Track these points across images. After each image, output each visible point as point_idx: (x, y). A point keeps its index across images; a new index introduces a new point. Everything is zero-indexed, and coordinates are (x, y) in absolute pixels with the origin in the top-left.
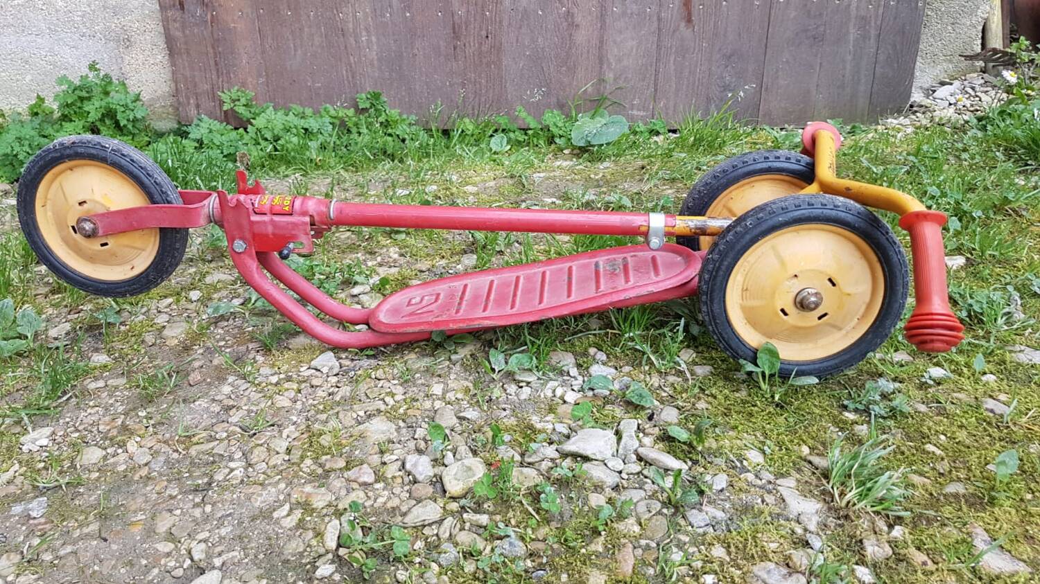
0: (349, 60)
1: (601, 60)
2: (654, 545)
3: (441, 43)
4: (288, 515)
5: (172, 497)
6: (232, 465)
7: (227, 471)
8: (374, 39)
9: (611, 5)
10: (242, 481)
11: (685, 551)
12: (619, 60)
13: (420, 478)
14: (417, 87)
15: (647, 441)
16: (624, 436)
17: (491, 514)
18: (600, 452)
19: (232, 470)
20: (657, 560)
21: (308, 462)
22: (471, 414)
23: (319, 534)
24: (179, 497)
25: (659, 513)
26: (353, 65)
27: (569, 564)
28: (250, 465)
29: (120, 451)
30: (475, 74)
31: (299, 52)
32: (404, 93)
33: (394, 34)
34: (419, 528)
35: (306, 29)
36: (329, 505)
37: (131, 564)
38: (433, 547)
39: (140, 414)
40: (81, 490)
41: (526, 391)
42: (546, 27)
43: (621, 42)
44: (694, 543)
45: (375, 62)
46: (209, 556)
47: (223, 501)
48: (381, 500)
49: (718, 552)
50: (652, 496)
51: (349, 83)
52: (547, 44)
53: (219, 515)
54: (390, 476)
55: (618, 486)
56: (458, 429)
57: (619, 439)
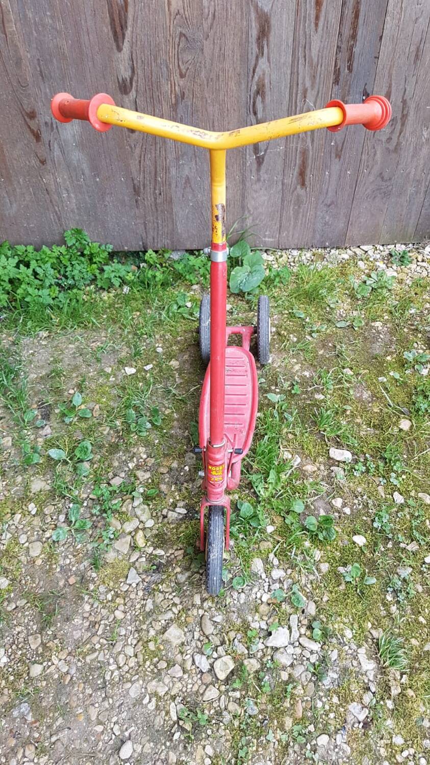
0: (55, 209)
1: (243, 208)
2: (310, 699)
3: (126, 197)
4: (150, 702)
5: (91, 695)
6: (111, 668)
7: (110, 673)
8: (72, 195)
9: (249, 174)
10: (120, 679)
11: (322, 702)
12: (256, 208)
13: (204, 671)
14: (110, 225)
15: (303, 630)
16: (293, 630)
17: (241, 690)
18: (283, 643)
19: (112, 673)
20: (311, 709)
21: (148, 663)
22: (219, 619)
23: (168, 713)
24: (94, 694)
25: (311, 680)
26: (59, 213)
27: (277, 716)
28: (120, 668)
29: (50, 664)
30: (153, 216)
31: (15, 205)
32: (100, 230)
33: (88, 192)
34: (211, 702)
35: (18, 190)
36: (167, 693)
37: (87, 740)
38: (219, 713)
39: (48, 632)
40: (42, 695)
41: (243, 595)
42: (204, 188)
43: (257, 197)
44: (325, 696)
45: (76, 211)
46: (122, 732)
47: (116, 695)
48: (190, 686)
49: (335, 700)
50: (307, 670)
51: (56, 223)
52: (204, 199)
53: (117, 705)
54: (189, 669)
55: (292, 664)
56: (215, 633)
57: (291, 632)
